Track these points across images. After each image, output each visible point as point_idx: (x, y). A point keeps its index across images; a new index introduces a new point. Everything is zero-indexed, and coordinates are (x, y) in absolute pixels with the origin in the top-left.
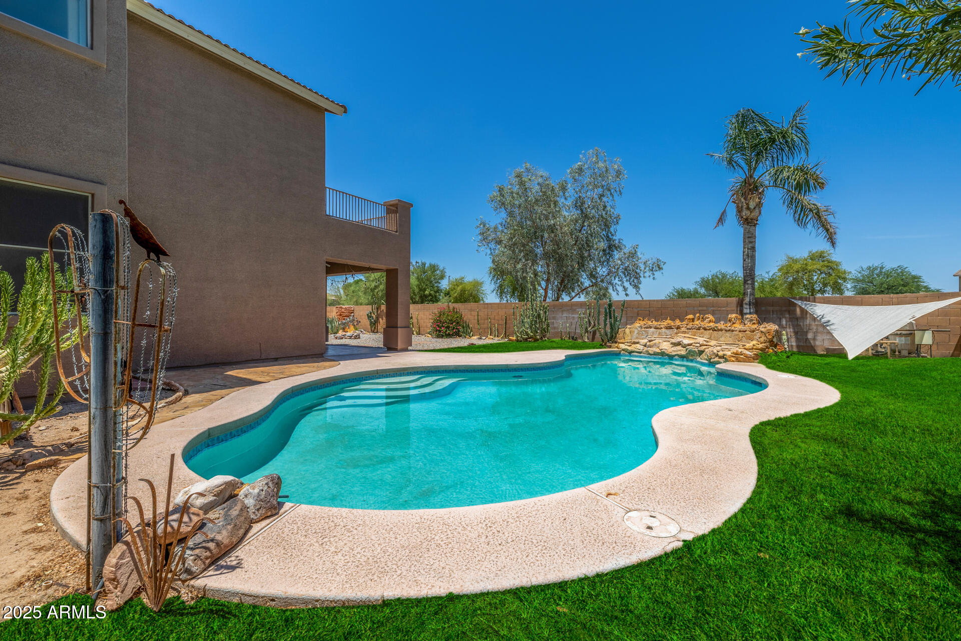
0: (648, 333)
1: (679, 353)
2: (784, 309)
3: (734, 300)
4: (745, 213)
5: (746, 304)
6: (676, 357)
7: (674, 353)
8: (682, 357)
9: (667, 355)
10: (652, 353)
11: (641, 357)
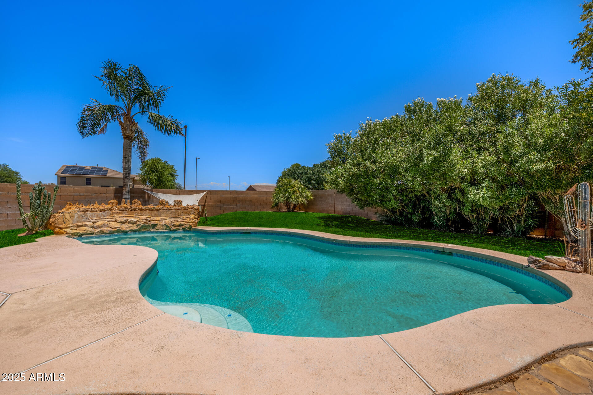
0: (87, 216)
1: (132, 228)
2: (140, 195)
3: (112, 189)
4: (128, 132)
5: (126, 192)
6: (130, 232)
7: (128, 229)
8: (134, 231)
9: (122, 232)
10: (107, 232)
11: (93, 237)
